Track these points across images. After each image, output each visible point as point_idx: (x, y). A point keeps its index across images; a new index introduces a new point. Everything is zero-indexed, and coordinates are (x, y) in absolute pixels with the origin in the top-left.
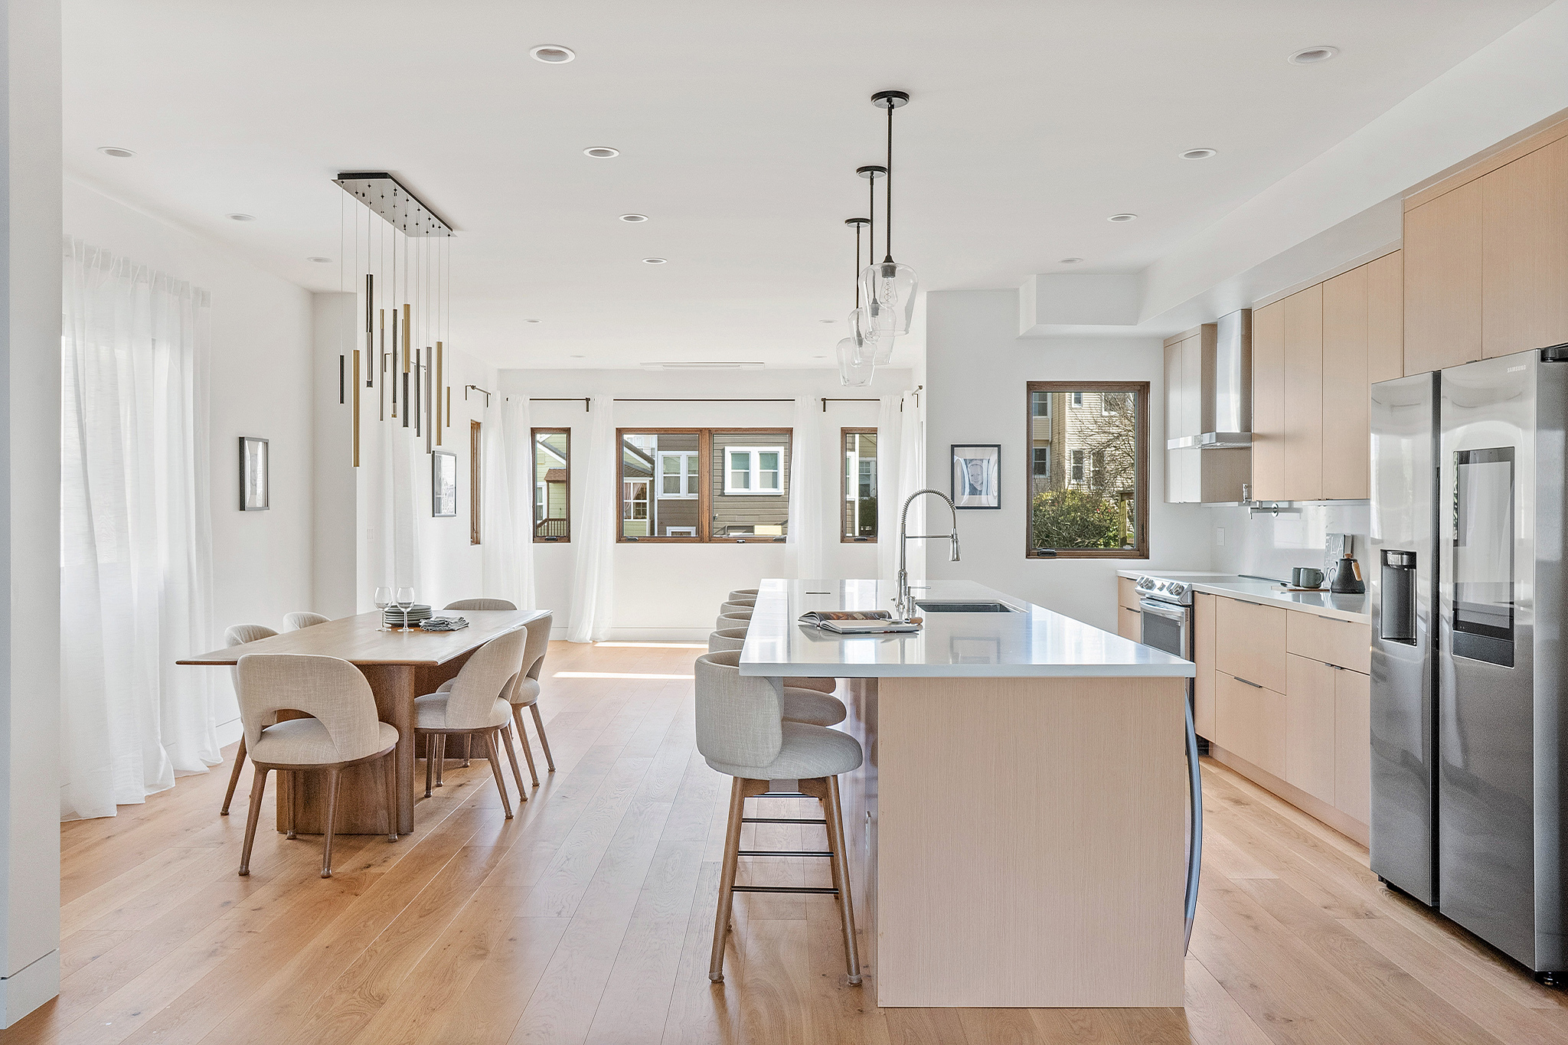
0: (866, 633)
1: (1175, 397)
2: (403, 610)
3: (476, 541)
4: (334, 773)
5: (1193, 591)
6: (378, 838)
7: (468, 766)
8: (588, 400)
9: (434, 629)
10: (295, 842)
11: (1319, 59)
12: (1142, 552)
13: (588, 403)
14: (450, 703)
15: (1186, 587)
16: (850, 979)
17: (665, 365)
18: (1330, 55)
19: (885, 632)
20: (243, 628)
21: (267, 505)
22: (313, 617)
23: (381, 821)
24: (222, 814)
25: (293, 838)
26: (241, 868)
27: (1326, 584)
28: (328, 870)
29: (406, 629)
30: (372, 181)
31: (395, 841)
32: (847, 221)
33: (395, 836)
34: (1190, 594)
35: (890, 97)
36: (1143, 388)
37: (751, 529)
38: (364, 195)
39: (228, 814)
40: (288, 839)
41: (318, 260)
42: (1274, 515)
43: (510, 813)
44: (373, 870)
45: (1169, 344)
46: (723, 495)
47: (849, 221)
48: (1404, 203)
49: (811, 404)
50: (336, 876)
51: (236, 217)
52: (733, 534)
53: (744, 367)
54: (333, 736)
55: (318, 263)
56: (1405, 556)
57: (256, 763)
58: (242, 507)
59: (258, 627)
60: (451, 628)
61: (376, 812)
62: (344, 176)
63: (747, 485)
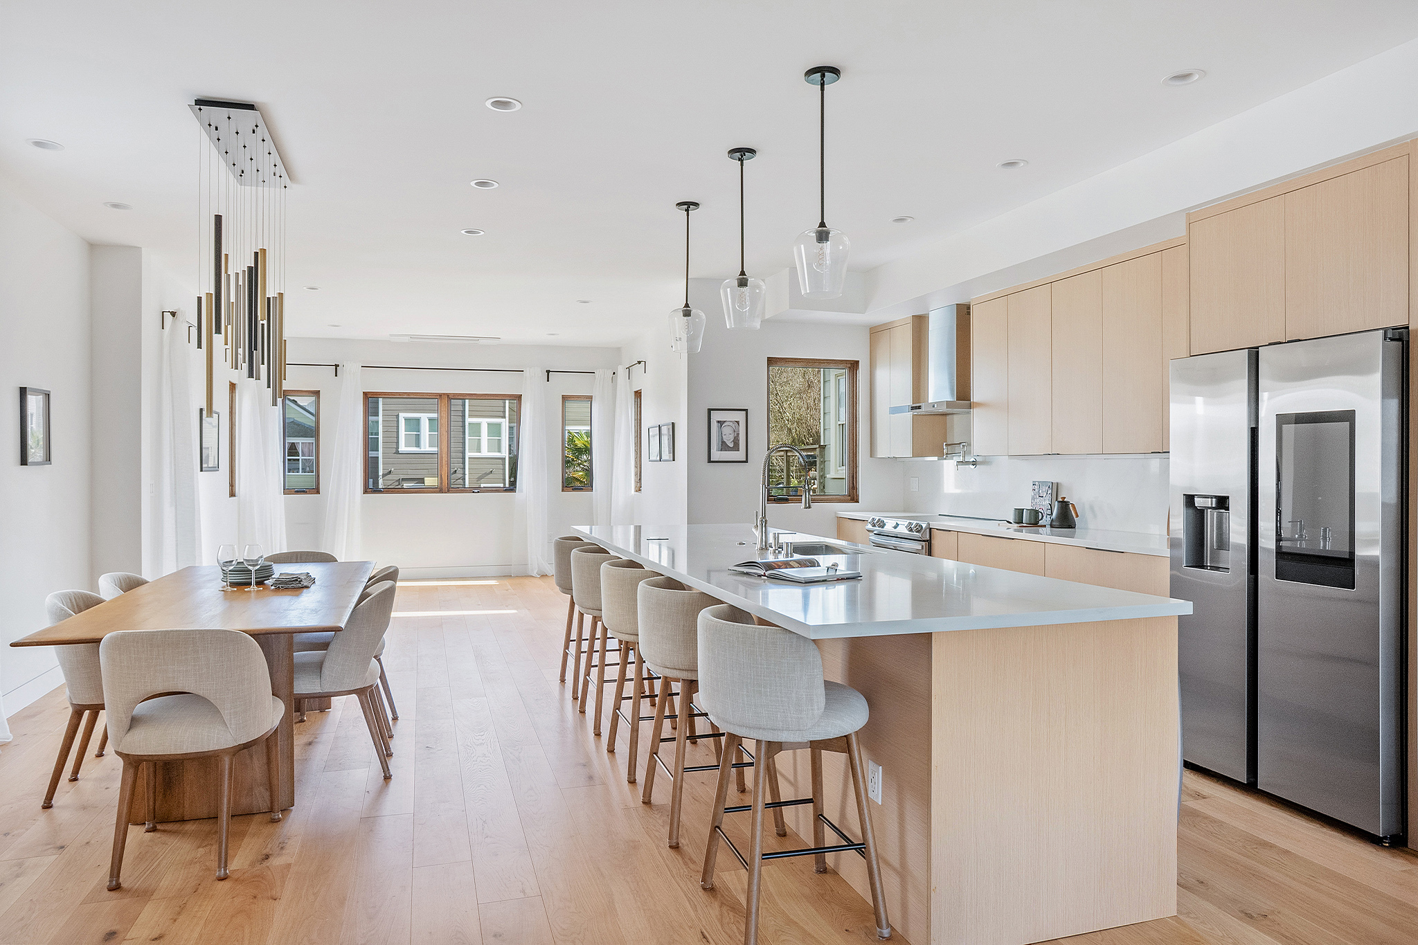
0: (823, 581)
1: (882, 375)
2: (250, 568)
3: (232, 494)
4: (227, 760)
5: (931, 529)
6: (257, 818)
7: (304, 721)
8: (337, 366)
9: (286, 587)
10: (157, 835)
11: (1184, 82)
12: (853, 497)
13: (336, 369)
14: (326, 665)
15: (924, 526)
16: (880, 932)
17: (412, 337)
18: (1196, 77)
19: (838, 580)
20: (65, 595)
21: (48, 459)
22: (128, 577)
23: (260, 799)
24: (44, 808)
25: (154, 830)
26: (111, 881)
27: (1045, 521)
28: (225, 870)
29: (253, 588)
30: (233, 111)
31: (279, 820)
32: (678, 204)
33: (278, 815)
34: (928, 530)
35: (823, 73)
36: (853, 366)
37: (422, 481)
38: (217, 129)
39: (51, 807)
40: (147, 831)
41: (115, 206)
42: (973, 467)
43: (389, 773)
44: (276, 862)
45: (876, 333)
46: (397, 452)
47: (679, 204)
48: (1188, 215)
49: (534, 375)
50: (235, 876)
51: (38, 144)
52: (406, 485)
53: (482, 342)
54: (226, 718)
55: (115, 209)
56: (1214, 500)
57: (125, 756)
58: (24, 461)
59: (80, 593)
60: (305, 584)
61: (251, 789)
62: (200, 102)
63: (418, 445)
